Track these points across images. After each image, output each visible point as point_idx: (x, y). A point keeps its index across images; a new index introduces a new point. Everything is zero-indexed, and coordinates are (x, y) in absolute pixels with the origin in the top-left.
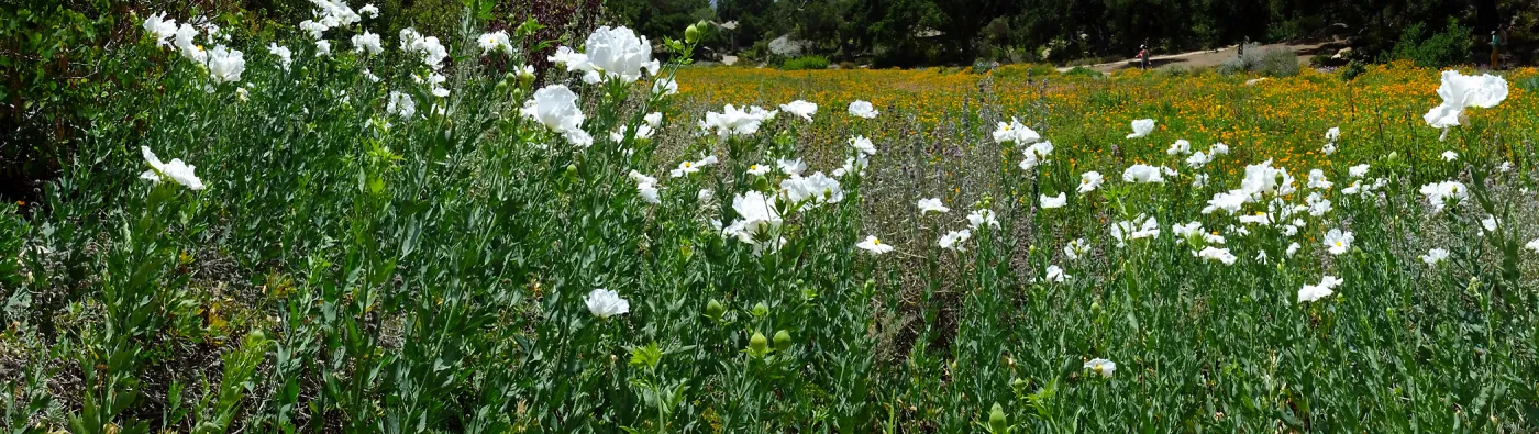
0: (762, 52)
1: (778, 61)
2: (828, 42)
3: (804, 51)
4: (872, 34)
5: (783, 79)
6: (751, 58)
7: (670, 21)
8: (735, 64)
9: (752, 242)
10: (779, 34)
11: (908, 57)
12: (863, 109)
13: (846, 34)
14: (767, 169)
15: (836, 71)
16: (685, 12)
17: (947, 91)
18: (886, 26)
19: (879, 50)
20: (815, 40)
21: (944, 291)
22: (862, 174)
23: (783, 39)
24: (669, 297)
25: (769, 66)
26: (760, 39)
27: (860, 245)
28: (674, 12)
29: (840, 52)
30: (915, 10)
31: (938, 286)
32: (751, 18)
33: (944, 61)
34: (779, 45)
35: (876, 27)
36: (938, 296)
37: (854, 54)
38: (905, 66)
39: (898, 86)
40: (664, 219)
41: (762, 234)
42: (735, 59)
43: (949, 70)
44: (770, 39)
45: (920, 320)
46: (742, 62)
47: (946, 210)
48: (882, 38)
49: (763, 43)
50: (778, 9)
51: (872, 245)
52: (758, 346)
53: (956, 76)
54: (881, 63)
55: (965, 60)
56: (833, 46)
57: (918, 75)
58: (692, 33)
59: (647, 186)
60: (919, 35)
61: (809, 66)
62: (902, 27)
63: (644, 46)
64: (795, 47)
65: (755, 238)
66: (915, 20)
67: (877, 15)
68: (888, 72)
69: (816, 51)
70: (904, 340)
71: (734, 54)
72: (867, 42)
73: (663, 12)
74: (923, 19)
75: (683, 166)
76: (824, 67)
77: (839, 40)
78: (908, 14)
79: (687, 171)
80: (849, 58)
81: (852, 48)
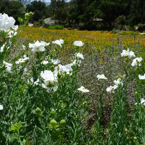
0: (41, 23)
1: (47, 26)
2: (64, 21)
3: (56, 23)
4: (79, 19)
5: (49, 32)
6: (37, 25)
7: (11, 11)
8: (32, 26)
9: (46, 88)
10: (47, 17)
11: (91, 27)
12: (79, 43)
13: (70, 18)
14: (47, 62)
15: (66, 30)
16: (16, 8)
17: (104, 38)
18: (84, 17)
19: (81, 24)
20: (60, 20)
21: (104, 106)
22: (79, 65)
23: (49, 19)
24: (17, 105)
25: (44, 28)
26: (41, 19)
27: (79, 89)
28: (13, 8)
29: (68, 24)
30: (93, 12)
31: (102, 104)
32: (38, 12)
33: (103, 29)
34: (47, 21)
35: (81, 17)
36: (102, 108)
37: (72, 25)
38: (89, 30)
39: (87, 37)
40: (10, 78)
41: (50, 85)
42: (32, 25)
43: (105, 32)
44: (44, 18)
45: (96, 115)
46: (34, 26)
47: (106, 78)
48: (83, 21)
49: (42, 20)
50: (47, 9)
51: (82, 89)
52: (53, 124)
53: (106, 34)
54: (82, 29)
55: (109, 29)
56: (65, 22)
57: (94, 33)
58: (27, 16)
59: (9, 66)
60: (94, 20)
61: (57, 28)
62: (89, 17)
63: (12, 20)
64: (53, 22)
65: (48, 86)
66: (93, 15)
67: (81, 13)
68: (84, 31)
69: (60, 24)
70: (91, 122)
71: (32, 23)
72: (77, 21)
73: (9, 8)
74: (96, 15)
75: (20, 60)
76: (62, 29)
77: (67, 20)
78: (91, 13)
79: (21, 62)
80: (70, 26)
81: (71, 23)
